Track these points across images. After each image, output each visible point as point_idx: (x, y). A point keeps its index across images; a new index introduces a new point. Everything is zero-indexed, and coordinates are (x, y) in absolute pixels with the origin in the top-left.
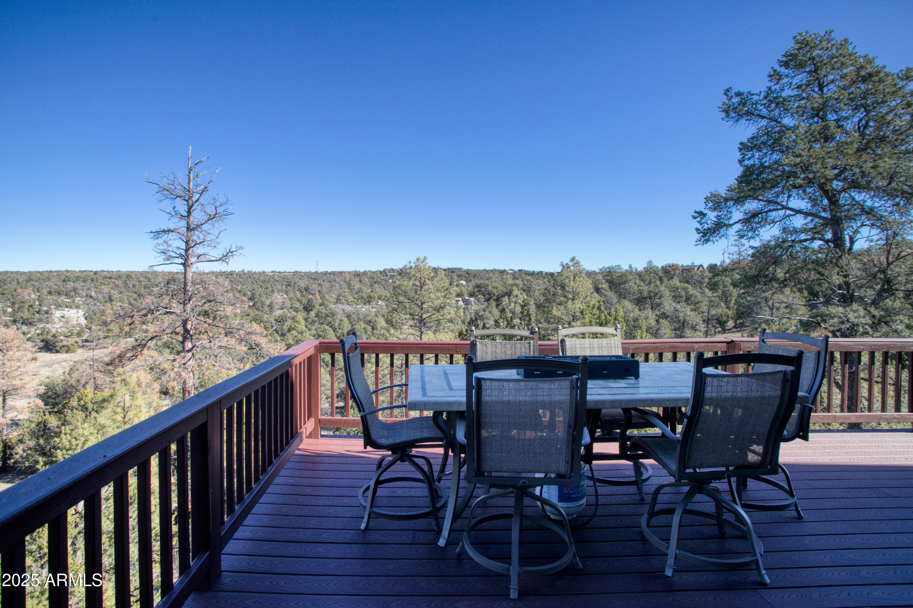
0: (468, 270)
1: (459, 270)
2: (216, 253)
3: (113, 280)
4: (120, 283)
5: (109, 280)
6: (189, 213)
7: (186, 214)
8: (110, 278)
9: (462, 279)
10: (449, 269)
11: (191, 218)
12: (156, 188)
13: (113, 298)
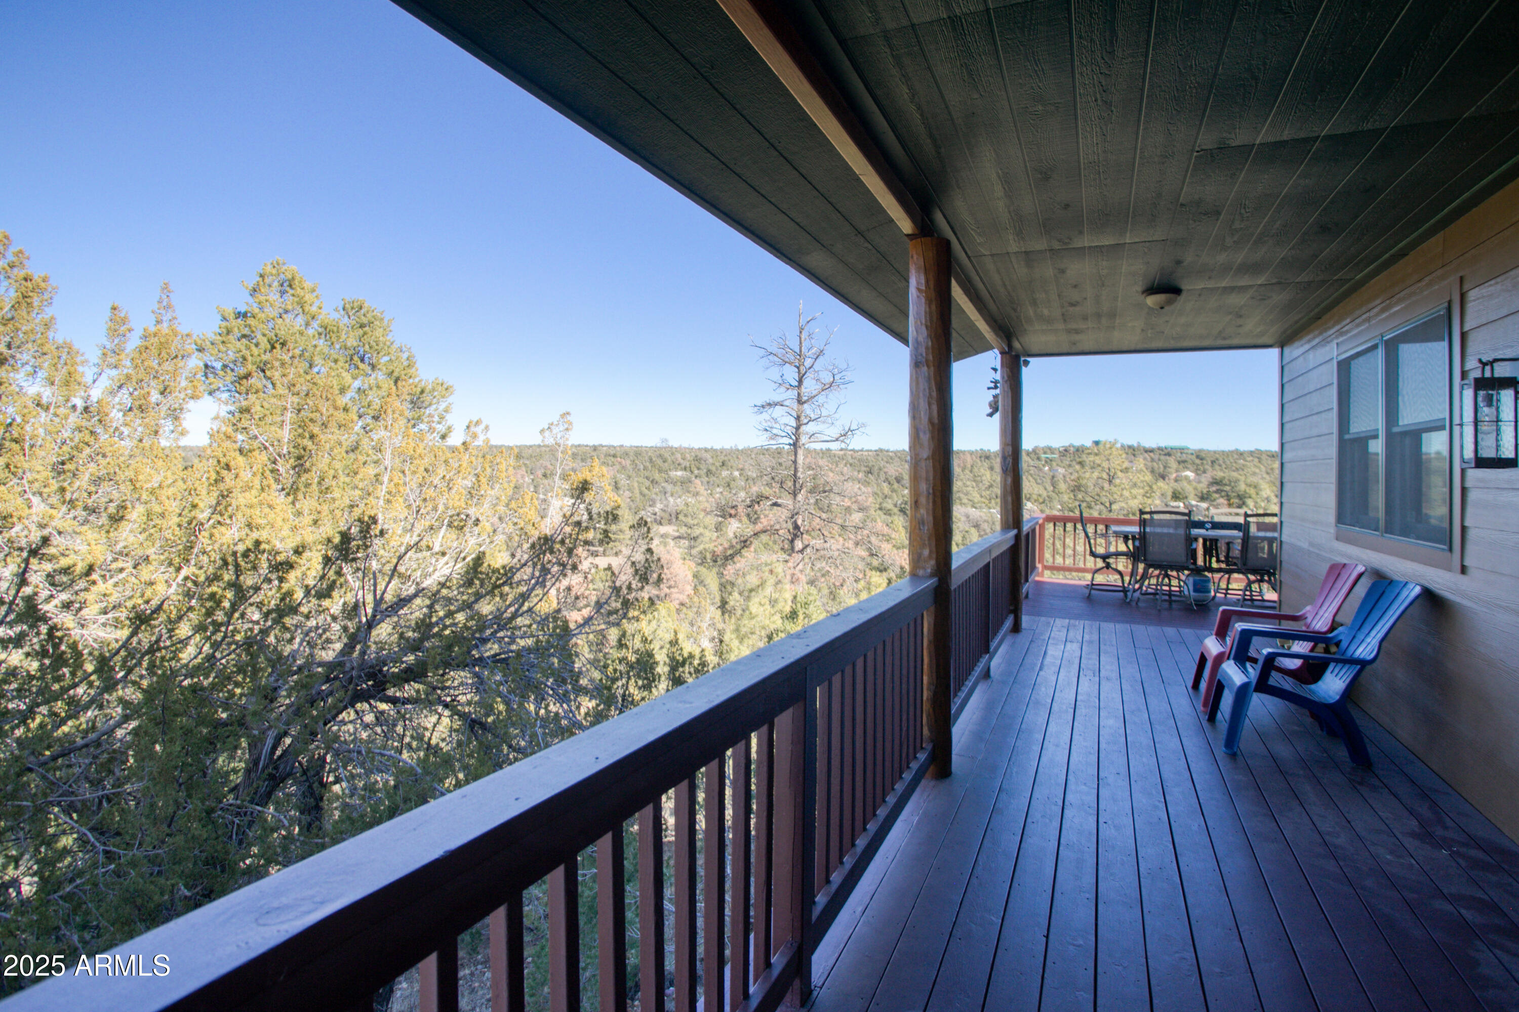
0: (1200, 451)
1: (1182, 450)
2: (834, 432)
3: (619, 459)
4: (627, 463)
5: (613, 459)
6: (800, 382)
7: (797, 384)
8: (614, 456)
9: (1187, 468)
10: (1160, 449)
11: (803, 389)
12: (763, 352)
13: (619, 486)
